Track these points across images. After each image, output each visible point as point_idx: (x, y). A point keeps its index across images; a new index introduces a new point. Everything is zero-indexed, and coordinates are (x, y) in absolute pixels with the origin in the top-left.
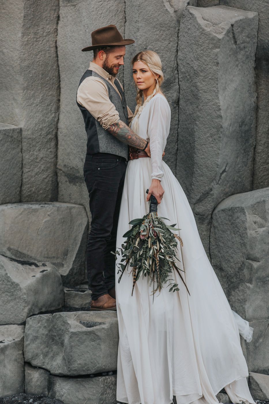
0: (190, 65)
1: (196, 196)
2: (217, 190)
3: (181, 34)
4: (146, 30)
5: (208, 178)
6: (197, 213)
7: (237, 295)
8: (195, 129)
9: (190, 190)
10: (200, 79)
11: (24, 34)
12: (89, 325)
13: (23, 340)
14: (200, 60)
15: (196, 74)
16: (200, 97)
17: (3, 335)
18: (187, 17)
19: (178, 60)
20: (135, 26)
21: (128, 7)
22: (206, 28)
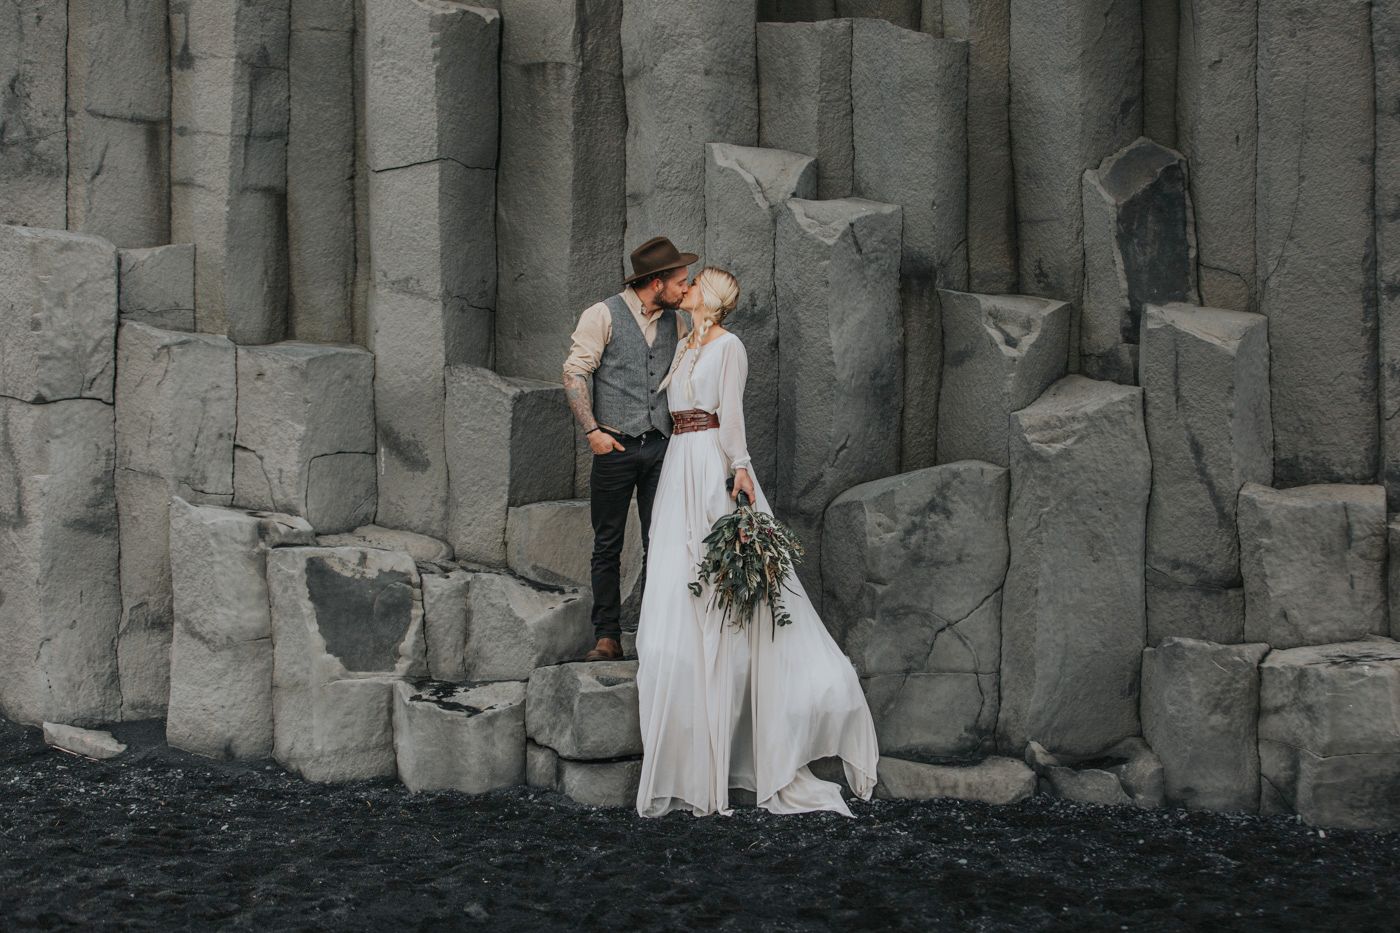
0: (788, 286)
2: (830, 476)
3: (778, 240)
5: (816, 458)
7: (855, 637)
8: (797, 384)
10: (802, 307)
11: (573, 250)
12: (608, 683)
13: (524, 704)
14: (801, 279)
15: (797, 300)
16: (803, 334)
17: (496, 697)
18: (784, 214)
19: (775, 281)
22: (809, 230)
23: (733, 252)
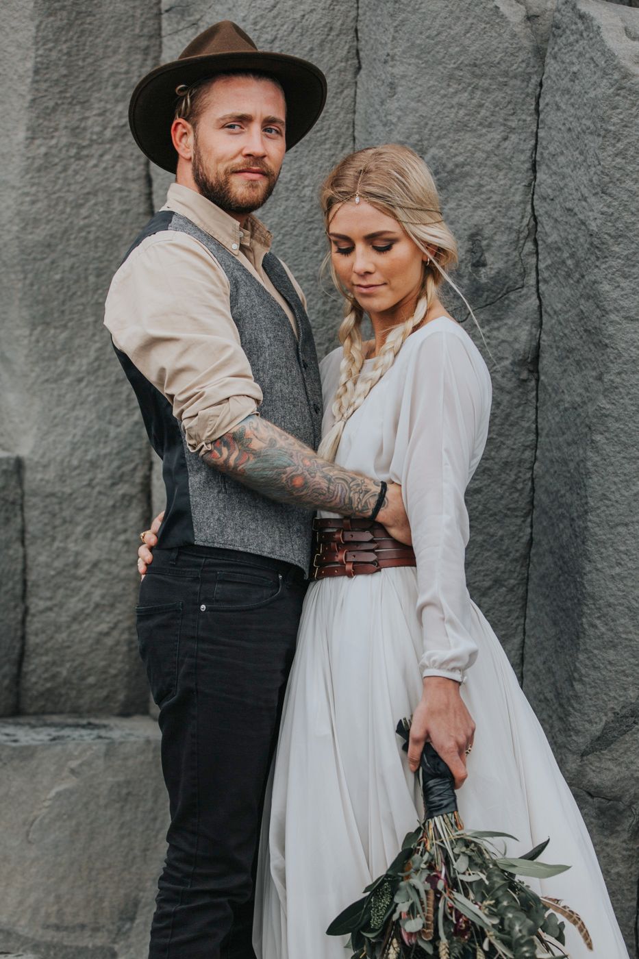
0: (576, 214)
1: (590, 722)
3: (547, 100)
4: (419, 89)
5: (634, 657)
6: (592, 790)
8: (589, 464)
9: (569, 699)
10: (610, 267)
14: (610, 195)
16: (610, 337)
18: (568, 32)
19: (535, 202)
20: (383, 77)
21: (364, 14)
23: (431, 130)
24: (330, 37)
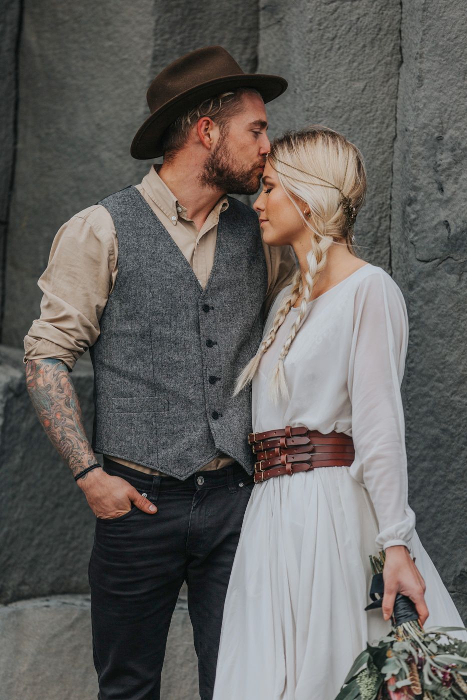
20: (414, 71)
23: (449, 115)
24: (379, 36)
